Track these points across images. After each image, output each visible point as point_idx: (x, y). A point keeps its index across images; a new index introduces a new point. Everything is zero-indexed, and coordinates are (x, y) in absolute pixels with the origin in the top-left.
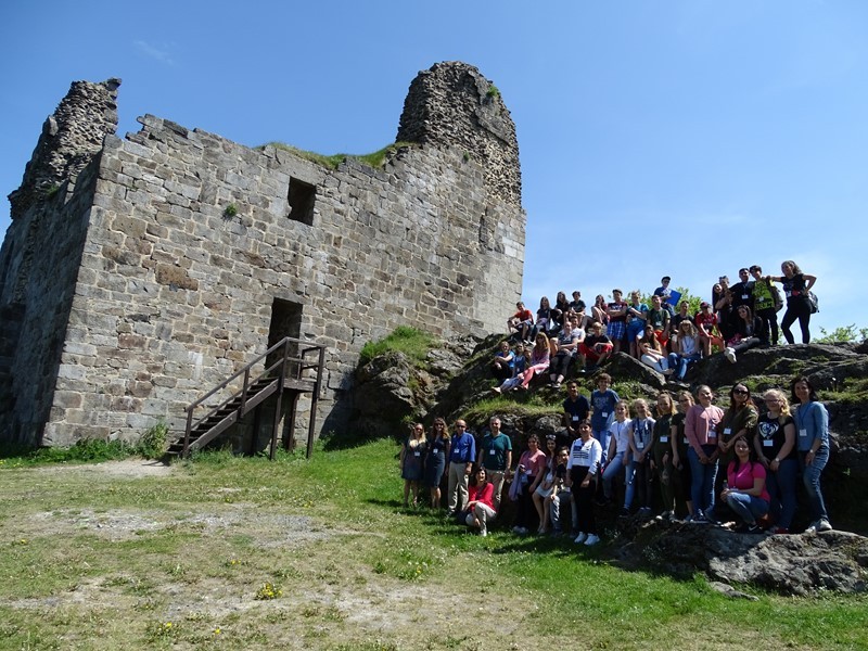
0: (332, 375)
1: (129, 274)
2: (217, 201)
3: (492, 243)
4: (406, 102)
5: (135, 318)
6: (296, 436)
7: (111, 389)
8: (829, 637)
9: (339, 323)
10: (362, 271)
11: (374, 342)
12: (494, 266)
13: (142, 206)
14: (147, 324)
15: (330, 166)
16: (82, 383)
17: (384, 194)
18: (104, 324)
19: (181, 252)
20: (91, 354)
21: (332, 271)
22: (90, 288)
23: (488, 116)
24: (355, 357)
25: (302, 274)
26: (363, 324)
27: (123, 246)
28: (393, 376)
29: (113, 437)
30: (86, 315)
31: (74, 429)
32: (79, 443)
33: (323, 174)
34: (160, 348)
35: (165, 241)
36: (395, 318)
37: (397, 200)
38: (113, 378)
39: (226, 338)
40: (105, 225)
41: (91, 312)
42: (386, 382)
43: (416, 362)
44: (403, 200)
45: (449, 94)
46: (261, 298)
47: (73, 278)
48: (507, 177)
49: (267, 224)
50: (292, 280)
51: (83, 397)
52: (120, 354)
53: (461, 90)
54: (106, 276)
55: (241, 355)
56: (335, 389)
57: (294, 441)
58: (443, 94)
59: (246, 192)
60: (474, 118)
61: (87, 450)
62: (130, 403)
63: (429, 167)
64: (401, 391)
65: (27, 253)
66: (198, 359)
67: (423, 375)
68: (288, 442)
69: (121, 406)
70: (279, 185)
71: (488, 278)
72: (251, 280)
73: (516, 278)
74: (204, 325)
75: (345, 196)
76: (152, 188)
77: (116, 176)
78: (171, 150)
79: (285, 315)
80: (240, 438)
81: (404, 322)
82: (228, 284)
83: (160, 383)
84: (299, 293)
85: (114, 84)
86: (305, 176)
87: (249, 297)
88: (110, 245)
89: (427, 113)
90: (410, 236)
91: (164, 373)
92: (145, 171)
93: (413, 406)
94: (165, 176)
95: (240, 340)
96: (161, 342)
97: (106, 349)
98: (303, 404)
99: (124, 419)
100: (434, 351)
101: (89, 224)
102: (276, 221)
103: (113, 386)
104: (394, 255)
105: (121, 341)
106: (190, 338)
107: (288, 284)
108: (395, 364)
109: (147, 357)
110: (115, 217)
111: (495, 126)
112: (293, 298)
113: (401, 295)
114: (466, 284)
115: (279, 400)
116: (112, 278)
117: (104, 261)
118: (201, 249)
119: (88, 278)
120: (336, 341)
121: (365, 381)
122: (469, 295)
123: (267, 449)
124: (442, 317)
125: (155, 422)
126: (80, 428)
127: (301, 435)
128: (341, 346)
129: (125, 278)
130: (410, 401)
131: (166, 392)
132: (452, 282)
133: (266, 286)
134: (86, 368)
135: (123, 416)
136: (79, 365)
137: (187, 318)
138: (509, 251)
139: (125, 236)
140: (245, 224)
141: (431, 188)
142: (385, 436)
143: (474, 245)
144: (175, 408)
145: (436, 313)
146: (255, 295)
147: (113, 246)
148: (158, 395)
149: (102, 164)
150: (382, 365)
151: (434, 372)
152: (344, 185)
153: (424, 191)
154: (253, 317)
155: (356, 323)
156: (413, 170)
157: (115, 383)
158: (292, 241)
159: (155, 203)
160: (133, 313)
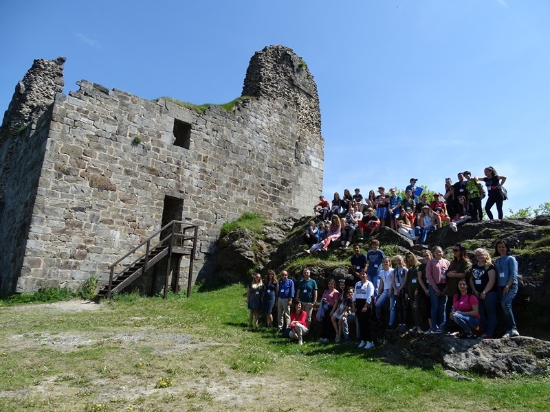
0: (203, 243)
1: (72, 181)
2: (128, 134)
3: (303, 159)
4: (248, 71)
5: (76, 209)
6: (180, 283)
7: (61, 255)
8: (519, 403)
9: (207, 211)
10: (221, 177)
11: (229, 223)
12: (304, 174)
13: (80, 138)
14: (84, 213)
15: (200, 111)
16: (42, 252)
17: (235, 129)
18: (56, 214)
19: (105, 167)
20: (48, 233)
21: (202, 178)
22: (47, 191)
23: (299, 79)
24: (217, 232)
25: (183, 180)
26: (222, 211)
27: (68, 163)
28: (242, 244)
29: (62, 286)
30: (44, 208)
31: (37, 281)
32: (40, 290)
33: (195, 117)
34: (92, 228)
35: (95, 161)
36: (242, 207)
37: (243, 133)
38: (62, 248)
39: (135, 221)
40: (56, 151)
41: (47, 206)
42: (237, 248)
43: (257, 235)
44: (247, 133)
45: (274, 66)
46: (157, 196)
47: (36, 184)
48: (312, 117)
49: (160, 148)
50: (176, 184)
51: (42, 260)
52: (66, 233)
53: (283, 63)
54: (57, 183)
55: (144, 232)
56: (205, 253)
57: (179, 287)
58: (271, 65)
59: (146, 128)
60: (291, 80)
61: (45, 294)
62: (73, 264)
63: (262, 112)
64: (247, 253)
65: (6, 169)
66: (117, 235)
67: (261, 243)
68: (175, 287)
69: (67, 266)
70: (168, 124)
71: (301, 181)
72: (150, 184)
73: (318, 181)
74: (121, 213)
75: (209, 130)
76: (86, 126)
77: (63, 119)
78: (98, 102)
79: (172, 207)
80: (144, 285)
81: (248, 209)
82: (136, 187)
83: (92, 251)
84: (181, 192)
85: (61, 61)
86: (184, 118)
87: (149, 195)
88: (59, 163)
89: (261, 78)
90: (251, 155)
91: (95, 244)
92: (82, 115)
93: (255, 263)
94: (95, 119)
95: (143, 222)
96: (93, 224)
97: (57, 229)
98: (185, 263)
99: (69, 274)
100: (268, 228)
101: (46, 150)
102: (166, 147)
103: (62, 253)
104: (241, 167)
105: (67, 224)
106: (111, 222)
107: (174, 186)
108: (243, 236)
109: (84, 234)
110: (62, 145)
111: (304, 86)
112: (178, 195)
113: (246, 192)
114: (287, 185)
115: (169, 260)
116: (61, 184)
117: (55, 173)
118: (118, 165)
119: (45, 184)
120: (205, 222)
121: (224, 247)
122: (289, 192)
123: (162, 292)
124: (272, 206)
125: (89, 276)
126: (41, 281)
127: (183, 283)
128: (208, 225)
129: (69, 184)
130: (253, 260)
131: (96, 256)
132: (279, 184)
133: (160, 188)
134: (45, 242)
135: (68, 272)
136: (40, 240)
137: (110, 209)
138: (313, 164)
139: (69, 157)
140: (146, 149)
141: (264, 125)
142: (237, 282)
143: (292, 160)
144: (102, 267)
145: (268, 204)
146: (153, 194)
147: (62, 164)
148: (91, 259)
149: (54, 111)
150: (234, 237)
151: (267, 241)
152: (209, 124)
153: (259, 126)
154: (152, 208)
155: (218, 211)
156: (253, 113)
157: (63, 251)
158: (176, 159)
159: (88, 136)
160: (75, 206)
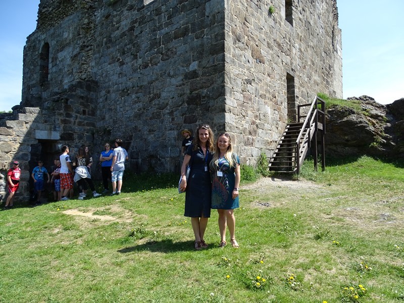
1: (242, 49)
2: (266, 3)
3: (335, 47)
5: (247, 81)
7: (244, 131)
9: (304, 90)
10: (307, 58)
12: (336, 60)
14: (251, 86)
16: (234, 127)
17: (311, 11)
18: (237, 85)
19: (257, 37)
20: (235, 106)
21: (300, 57)
22: (230, 58)
25: (293, 58)
26: (310, 91)
27: (238, 28)
28: (361, 120)
29: (248, 163)
30: (230, 78)
34: (257, 103)
35: (252, 28)
36: (317, 88)
37: (314, 16)
38: (244, 123)
39: (276, 97)
40: (230, 11)
41: (232, 75)
42: (358, 123)
46: (283, 72)
47: (223, 49)
49: (281, 22)
50: (290, 61)
51: (235, 136)
52: (245, 107)
54: (235, 50)
55: (280, 108)
62: (251, 140)
66: (269, 111)
69: (248, 142)
71: (335, 67)
72: (279, 59)
73: (341, 68)
74: (269, 88)
75: (301, 9)
81: (319, 90)
82: (273, 61)
83: (259, 126)
84: (292, 70)
87: (280, 71)
88: (233, 26)
90: (318, 39)
91: (260, 120)
95: (279, 98)
96: (257, 98)
97: (240, 103)
99: (250, 151)
102: (283, 21)
103: (244, 129)
104: (315, 50)
105: (244, 97)
106: (265, 97)
107: (290, 64)
108: (354, 113)
109: (253, 109)
110: (234, 5)
112: (291, 73)
113: (317, 74)
114: (331, 70)
116: (237, 51)
117: (233, 38)
118: (263, 36)
119: (228, 49)
120: (304, 100)
122: (332, 76)
124: (327, 88)
125: (260, 153)
129: (241, 52)
131: (262, 132)
132: (328, 68)
133: (284, 64)
134: (234, 116)
135: (250, 149)
136: (232, 114)
137: (263, 83)
138: (339, 52)
139: (238, 21)
140: (275, 21)
141: (321, 11)
142: (363, 155)
143: (331, 47)
144: (265, 143)
145: (325, 86)
147: (235, 27)
148: (259, 135)
153: (319, 12)
154: (282, 84)
155: (308, 90)
157: (245, 127)
158: (289, 36)
160: (246, 78)
